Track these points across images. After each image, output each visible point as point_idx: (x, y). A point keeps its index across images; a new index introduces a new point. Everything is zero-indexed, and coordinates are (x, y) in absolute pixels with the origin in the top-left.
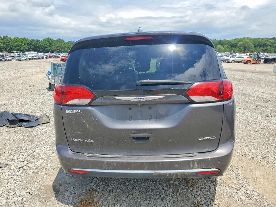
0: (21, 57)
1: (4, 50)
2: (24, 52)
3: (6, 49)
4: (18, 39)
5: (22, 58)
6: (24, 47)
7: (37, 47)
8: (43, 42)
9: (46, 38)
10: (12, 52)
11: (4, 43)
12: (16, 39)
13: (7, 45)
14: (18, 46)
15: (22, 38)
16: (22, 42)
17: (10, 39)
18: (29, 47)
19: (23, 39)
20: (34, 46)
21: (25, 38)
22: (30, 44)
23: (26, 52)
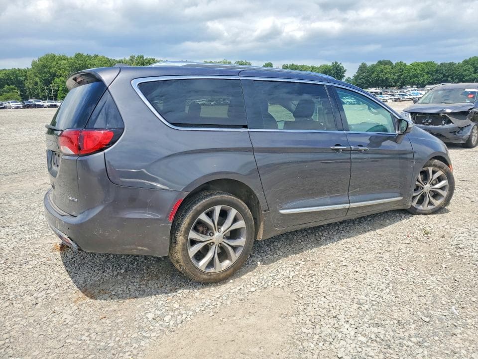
0: (406, 95)
1: (394, 84)
2: (424, 86)
3: (395, 83)
4: (418, 65)
5: (406, 97)
6: (426, 77)
7: (448, 76)
8: (462, 67)
9: (470, 59)
10: (404, 87)
11: (394, 74)
12: (415, 66)
13: (399, 76)
14: (415, 76)
15: (424, 63)
16: (423, 70)
17: (405, 65)
18: (435, 77)
19: (426, 64)
20: (444, 76)
21: (430, 63)
22: (437, 70)
23: (427, 86)
